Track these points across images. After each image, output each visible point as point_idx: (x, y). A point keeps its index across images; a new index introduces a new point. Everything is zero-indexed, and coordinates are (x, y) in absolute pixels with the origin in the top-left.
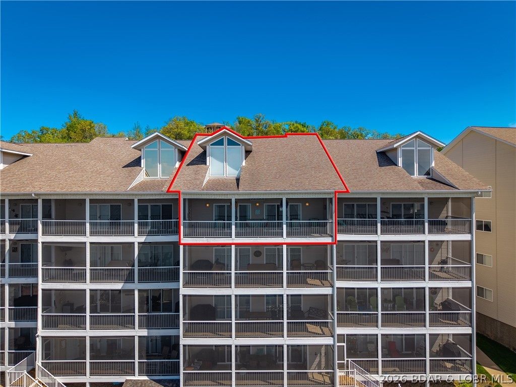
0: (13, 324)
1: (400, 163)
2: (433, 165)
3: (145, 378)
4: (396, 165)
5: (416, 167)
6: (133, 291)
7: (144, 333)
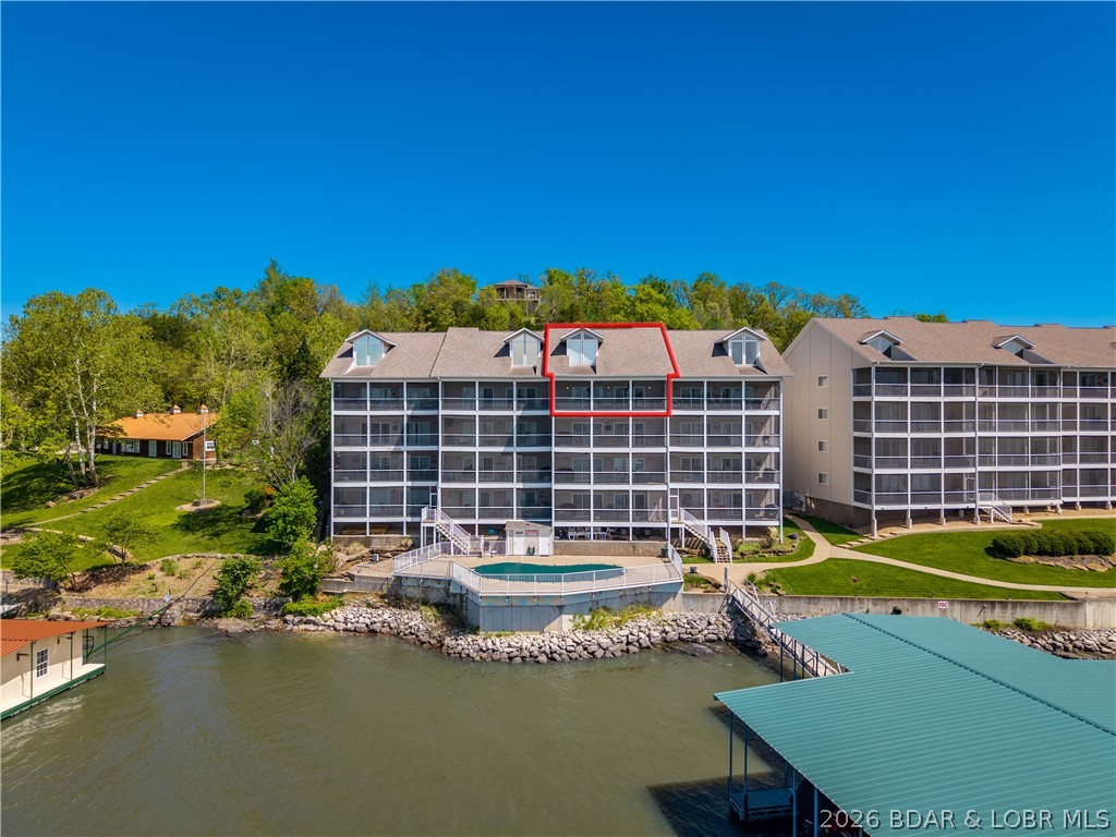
1: (730, 354)
2: (759, 355)
3: (522, 520)
4: (727, 355)
5: (744, 356)
6: (512, 453)
7: (521, 486)
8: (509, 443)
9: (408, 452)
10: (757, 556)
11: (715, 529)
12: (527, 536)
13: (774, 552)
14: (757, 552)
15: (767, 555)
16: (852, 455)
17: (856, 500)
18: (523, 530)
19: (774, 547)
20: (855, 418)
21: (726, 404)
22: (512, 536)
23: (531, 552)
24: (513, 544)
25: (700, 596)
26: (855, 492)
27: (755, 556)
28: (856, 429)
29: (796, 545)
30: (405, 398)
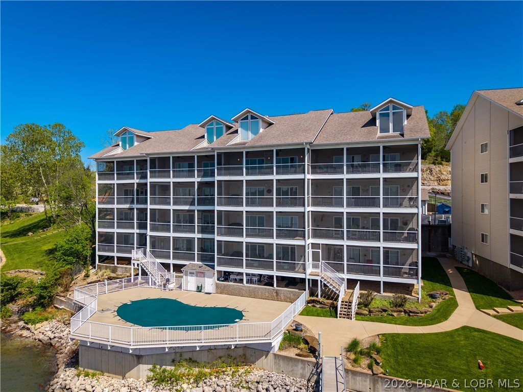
0: (138, 231)
1: (378, 124)
3: (201, 263)
4: (375, 126)
5: (391, 125)
6: (194, 211)
7: (200, 236)
8: (192, 204)
9: (137, 209)
10: (385, 314)
11: (351, 283)
12: (197, 276)
13: (405, 312)
14: (385, 311)
15: (395, 314)
16: (508, 217)
17: (512, 262)
18: (194, 271)
19: (407, 306)
20: (511, 180)
21: (363, 168)
22: (186, 275)
23: (199, 289)
24: (187, 282)
25: (291, 359)
26: (512, 255)
27: (382, 316)
28: (512, 191)
29: (434, 305)
30: (135, 171)
